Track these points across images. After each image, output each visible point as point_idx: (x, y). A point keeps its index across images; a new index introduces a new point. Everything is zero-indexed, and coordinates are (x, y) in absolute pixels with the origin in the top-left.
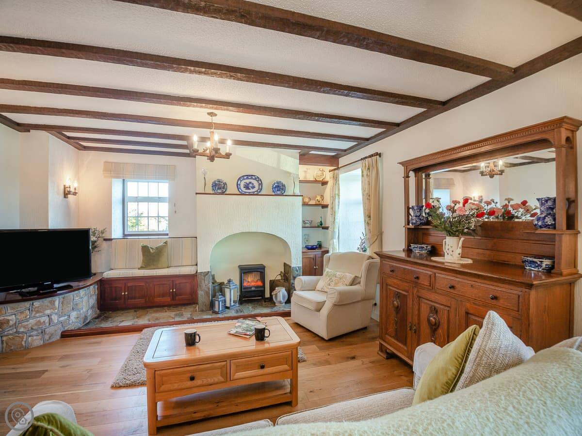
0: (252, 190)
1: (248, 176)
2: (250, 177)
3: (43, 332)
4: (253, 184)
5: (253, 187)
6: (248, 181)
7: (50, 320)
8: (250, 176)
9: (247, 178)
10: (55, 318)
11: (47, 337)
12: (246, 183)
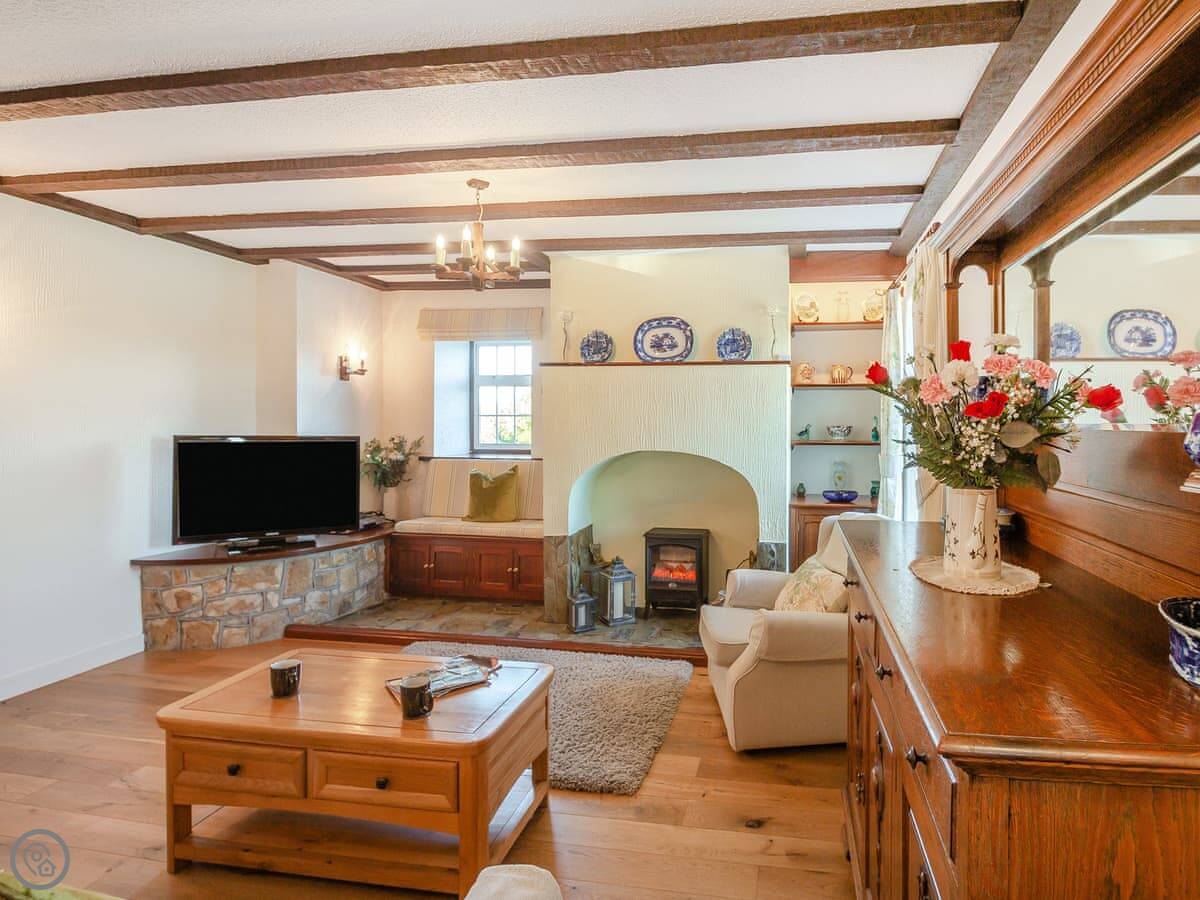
0: (670, 353)
1: (661, 321)
2: (664, 323)
3: (250, 622)
4: (672, 338)
5: (673, 346)
6: (660, 332)
7: (265, 601)
8: (665, 319)
9: (660, 325)
10: (274, 599)
11: (256, 631)
12: (658, 338)
